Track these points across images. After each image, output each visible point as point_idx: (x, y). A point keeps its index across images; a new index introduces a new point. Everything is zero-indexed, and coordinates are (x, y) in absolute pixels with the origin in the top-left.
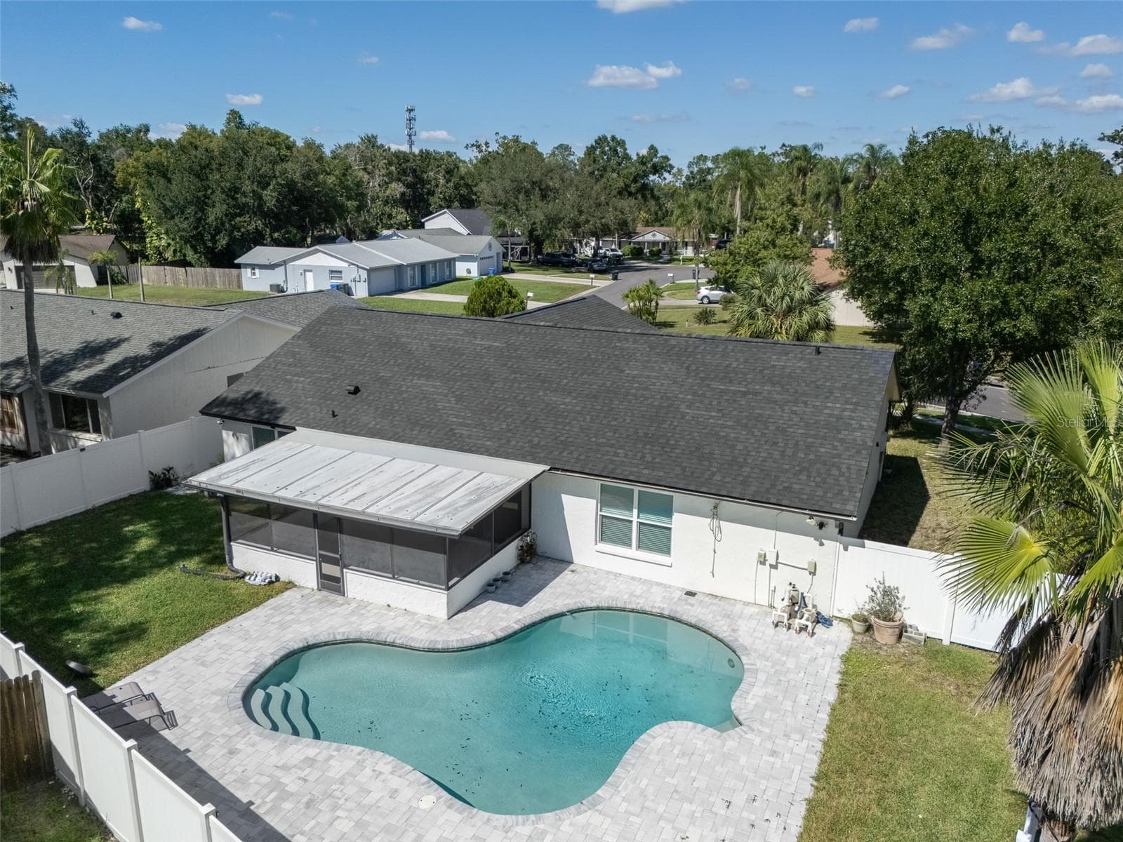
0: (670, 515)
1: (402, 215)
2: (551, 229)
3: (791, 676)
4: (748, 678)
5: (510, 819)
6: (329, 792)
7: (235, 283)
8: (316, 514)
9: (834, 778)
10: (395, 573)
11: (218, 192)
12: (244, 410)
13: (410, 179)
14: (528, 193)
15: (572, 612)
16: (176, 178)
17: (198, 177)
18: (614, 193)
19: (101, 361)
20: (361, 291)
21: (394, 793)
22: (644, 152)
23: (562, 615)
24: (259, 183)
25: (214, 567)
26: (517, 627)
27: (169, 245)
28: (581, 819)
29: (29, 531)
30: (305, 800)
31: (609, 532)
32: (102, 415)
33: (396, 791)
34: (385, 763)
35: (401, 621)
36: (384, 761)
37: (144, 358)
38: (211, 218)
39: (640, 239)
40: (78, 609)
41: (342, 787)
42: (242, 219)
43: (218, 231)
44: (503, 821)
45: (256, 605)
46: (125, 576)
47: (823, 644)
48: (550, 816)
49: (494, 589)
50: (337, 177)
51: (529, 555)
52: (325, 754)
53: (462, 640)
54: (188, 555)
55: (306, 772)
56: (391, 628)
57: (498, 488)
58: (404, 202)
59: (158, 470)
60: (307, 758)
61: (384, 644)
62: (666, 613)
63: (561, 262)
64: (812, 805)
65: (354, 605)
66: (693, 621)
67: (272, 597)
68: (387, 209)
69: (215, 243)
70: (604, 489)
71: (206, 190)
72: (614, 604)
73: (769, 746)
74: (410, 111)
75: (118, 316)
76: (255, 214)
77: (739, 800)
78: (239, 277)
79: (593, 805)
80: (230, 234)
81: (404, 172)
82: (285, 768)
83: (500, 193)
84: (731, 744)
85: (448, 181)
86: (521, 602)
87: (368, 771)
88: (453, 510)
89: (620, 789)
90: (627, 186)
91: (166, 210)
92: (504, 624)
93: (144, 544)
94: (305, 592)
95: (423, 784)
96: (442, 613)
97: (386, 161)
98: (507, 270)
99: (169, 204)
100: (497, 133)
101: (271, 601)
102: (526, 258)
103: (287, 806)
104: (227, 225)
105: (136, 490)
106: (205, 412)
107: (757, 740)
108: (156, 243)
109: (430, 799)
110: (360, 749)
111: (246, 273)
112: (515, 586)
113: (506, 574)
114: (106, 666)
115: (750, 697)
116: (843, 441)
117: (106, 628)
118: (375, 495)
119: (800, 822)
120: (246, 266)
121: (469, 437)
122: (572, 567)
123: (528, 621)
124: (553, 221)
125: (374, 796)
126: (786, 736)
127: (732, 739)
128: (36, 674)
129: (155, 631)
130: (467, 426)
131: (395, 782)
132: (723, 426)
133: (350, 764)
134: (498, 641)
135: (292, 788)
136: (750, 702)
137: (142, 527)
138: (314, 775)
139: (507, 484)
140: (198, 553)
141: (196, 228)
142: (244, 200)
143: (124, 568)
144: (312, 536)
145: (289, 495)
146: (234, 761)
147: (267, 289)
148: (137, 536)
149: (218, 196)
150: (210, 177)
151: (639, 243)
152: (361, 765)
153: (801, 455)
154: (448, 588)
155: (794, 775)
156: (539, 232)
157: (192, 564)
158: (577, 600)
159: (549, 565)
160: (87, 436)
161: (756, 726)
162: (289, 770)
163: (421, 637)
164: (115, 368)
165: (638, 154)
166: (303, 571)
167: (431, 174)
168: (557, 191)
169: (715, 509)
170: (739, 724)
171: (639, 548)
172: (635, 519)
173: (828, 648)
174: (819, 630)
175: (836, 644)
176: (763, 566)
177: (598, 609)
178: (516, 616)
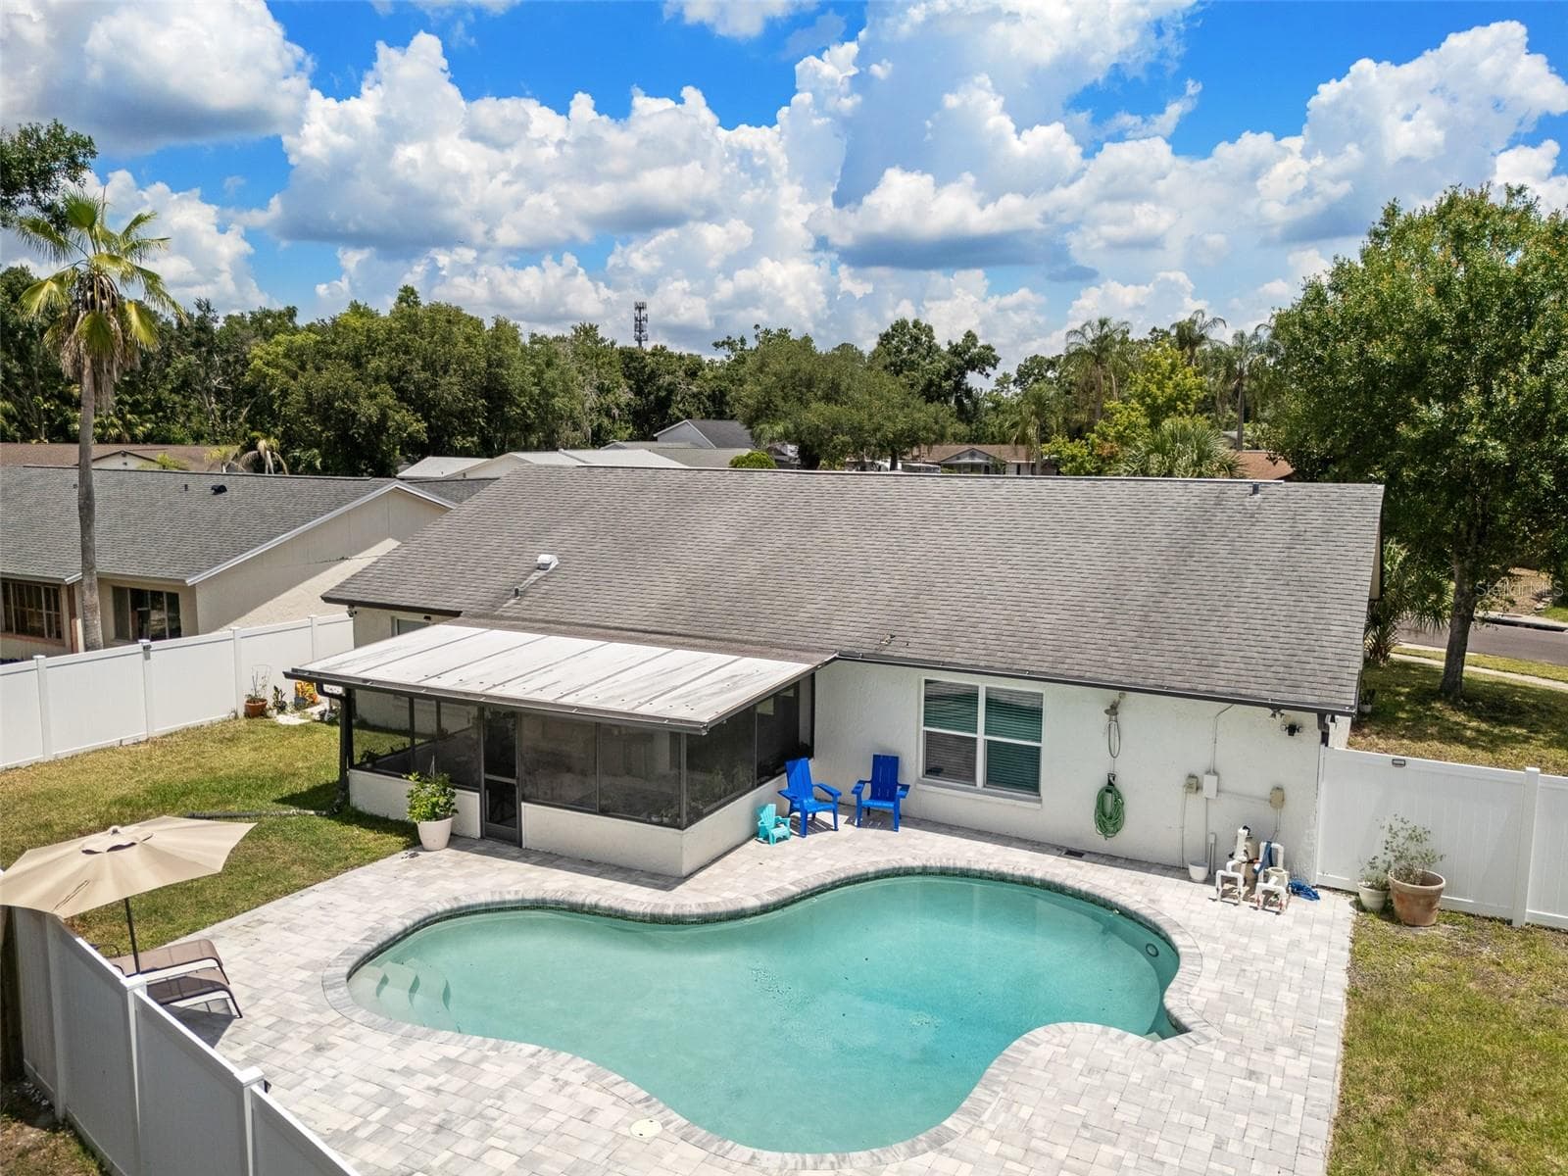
0: (1037, 729)
1: (626, 431)
3: (1261, 965)
4: (1186, 967)
6: (478, 1109)
15: (881, 875)
21: (588, 1114)
22: (958, 339)
23: (867, 878)
28: (918, 1163)
30: (436, 1120)
32: (185, 617)
33: (592, 1111)
34: (574, 1069)
36: (572, 1067)
39: (954, 460)
41: (500, 1103)
44: (779, 1162)
47: (1300, 920)
52: (475, 1053)
53: (706, 904)
55: (442, 1078)
56: (594, 887)
58: (629, 413)
59: (259, 693)
60: (446, 1060)
62: (1037, 878)
65: (535, 858)
68: (607, 422)
70: (929, 688)
73: (1240, 1062)
75: (220, 490)
79: (938, 1142)
82: (408, 1072)
84: (1173, 1058)
87: (545, 1081)
88: (694, 699)
89: (985, 1117)
92: (774, 885)
94: (461, 842)
95: (640, 1102)
100: (757, 327)
103: (404, 1127)
106: (328, 598)
107: (1219, 1055)
109: (652, 1124)
110: (533, 1048)
115: (1195, 990)
125: (555, 1117)
126: (1269, 1049)
127: (1174, 1052)
131: (591, 1097)
133: (515, 1069)
135: (415, 1102)
138: (454, 1083)
139: (779, 671)
144: (475, 752)
146: (322, 1061)
151: (952, 465)
152: (534, 1071)
155: (1293, 1108)
156: (813, 442)
158: (891, 858)
161: (1214, 1033)
162: (413, 1075)
163: (640, 901)
165: (950, 343)
169: (1113, 710)
170: (1180, 1029)
171: (991, 780)
172: (981, 737)
173: (1318, 929)
174: (1298, 905)
175: (1330, 924)
176: (1195, 801)
177: (925, 872)
178: (794, 875)
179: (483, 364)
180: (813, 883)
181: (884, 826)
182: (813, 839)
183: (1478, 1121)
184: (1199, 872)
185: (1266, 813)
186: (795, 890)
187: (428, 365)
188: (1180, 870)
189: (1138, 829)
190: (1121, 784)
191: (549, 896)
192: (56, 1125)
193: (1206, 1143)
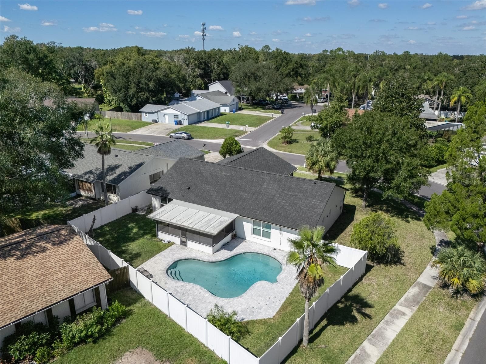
0: (270, 228)
1: (200, 81)
2: (258, 93)
4: (282, 271)
5: (224, 299)
6: (187, 292)
7: (139, 118)
8: (180, 227)
9: (294, 294)
10: (200, 242)
11: (132, 83)
12: (158, 193)
13: (203, 66)
14: (249, 77)
15: (244, 253)
16: (118, 77)
17: (125, 77)
18: (284, 75)
19: (115, 173)
20: (185, 123)
21: (200, 293)
23: (241, 254)
24: (147, 80)
25: (154, 238)
26: (229, 257)
27: (113, 99)
28: (238, 299)
29: (105, 225)
31: (255, 232)
32: (117, 190)
34: (198, 287)
35: (201, 254)
37: (127, 173)
38: (131, 93)
39: (296, 92)
40: (124, 248)
41: (190, 291)
42: (141, 93)
43: (133, 98)
44: (222, 299)
45: (166, 249)
46: (133, 240)
48: (232, 299)
49: (225, 246)
50: (176, 74)
51: (234, 237)
52: (185, 285)
53: (216, 260)
54: (147, 234)
55: (182, 288)
56: (199, 256)
57: (226, 221)
58: (201, 76)
59: (134, 207)
60: (182, 285)
61: (197, 260)
62: (267, 254)
63: (262, 104)
64: (287, 299)
65: (190, 250)
66: (273, 257)
67: (169, 247)
68: (194, 79)
69: (132, 102)
70: (254, 221)
71: (128, 82)
72: (254, 252)
74: (203, 25)
75: (117, 156)
76: (146, 91)
77: (272, 297)
78: (141, 116)
79: (241, 297)
80: (137, 99)
81: (201, 64)
82: (177, 287)
83: (238, 78)
84: (274, 286)
85: (218, 67)
86: (231, 251)
87: (195, 288)
88: (214, 228)
89: (248, 294)
90: (289, 73)
91: (114, 90)
92: (226, 256)
93: (135, 230)
94: (177, 245)
95: (206, 291)
96: (211, 253)
97: (194, 60)
98: (241, 109)
99: (115, 88)
100: (239, 45)
101: (169, 248)
102: (248, 102)
103: (179, 294)
104: (136, 96)
105: (128, 213)
106: (148, 192)
107: (280, 285)
108: (108, 98)
109: (208, 294)
110: (193, 284)
111: (144, 115)
112: (230, 246)
113: (228, 242)
114: (134, 263)
116: (314, 212)
117: (132, 254)
118: (195, 223)
119: (284, 302)
120: (144, 112)
121: (219, 205)
122: (245, 241)
123: (232, 255)
124: (259, 90)
125: (196, 293)
126: (287, 285)
127: (275, 285)
128: (128, 266)
129: (143, 255)
130: (219, 201)
131: (200, 291)
132: (286, 205)
133: (191, 287)
134: (225, 260)
135: (179, 291)
136: (281, 277)
137: (133, 225)
139: (228, 220)
140: (149, 233)
141: (125, 97)
142: (142, 86)
143: (132, 237)
144: (179, 232)
145: (174, 222)
146: (167, 285)
147: (152, 121)
148: (133, 228)
149: (133, 85)
150: (130, 78)
151: (295, 93)
152: (193, 287)
153: (303, 215)
154: (213, 247)
156: (253, 94)
157: (148, 236)
158: (245, 250)
159: (239, 240)
160: (112, 195)
161: (281, 282)
163: (206, 259)
164: (120, 175)
166: (177, 240)
167: (212, 64)
168: (260, 77)
169: (281, 229)
170: (277, 282)
171: (262, 236)
172: (262, 230)
177: (250, 252)
178: (230, 254)
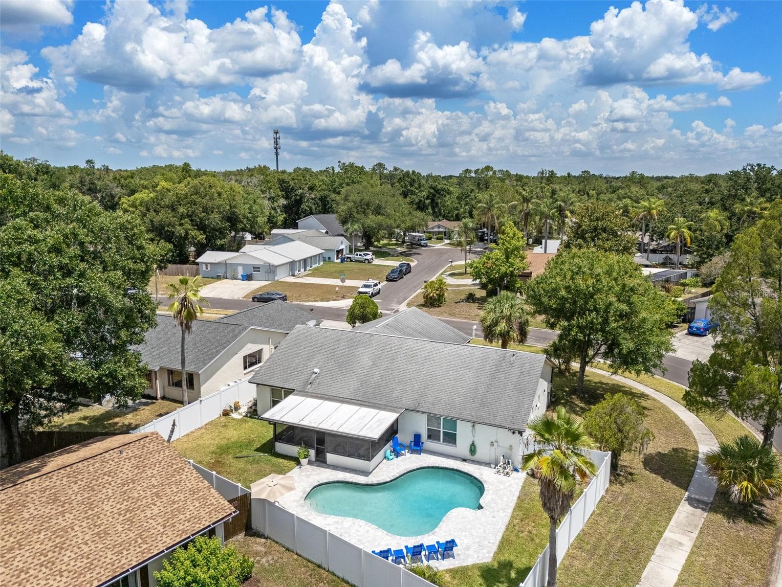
1: (282, 216)
2: (377, 231)
3: (502, 491)
4: (486, 492)
7: (195, 273)
20: (271, 279)
21: (368, 531)
32: (196, 381)
47: (514, 479)
53: (378, 480)
58: (284, 208)
59: (225, 407)
61: (348, 483)
62: (455, 468)
65: (331, 467)
66: (466, 471)
70: (428, 417)
72: (434, 465)
73: (492, 514)
78: (198, 270)
87: (357, 525)
88: (372, 429)
101: (298, 466)
109: (380, 533)
110: (352, 518)
111: (203, 268)
115: (486, 498)
118: (340, 423)
124: (379, 227)
127: (480, 513)
131: (367, 528)
144: (313, 440)
152: (354, 523)
155: (500, 523)
156: (370, 233)
158: (420, 464)
163: (362, 480)
169: (473, 426)
170: (482, 508)
171: (443, 441)
172: (442, 430)
173: (517, 481)
174: (515, 473)
175: (519, 479)
176: (493, 448)
177: (428, 467)
178: (397, 471)
179: (228, 208)
180: (402, 473)
181: (417, 453)
182: (400, 458)
183: (533, 524)
184: (493, 466)
185: (509, 451)
186: (398, 475)
187: (205, 210)
188: (488, 464)
189: (480, 455)
190: (476, 443)
191: (340, 480)
192: (266, 538)
193: (482, 531)
